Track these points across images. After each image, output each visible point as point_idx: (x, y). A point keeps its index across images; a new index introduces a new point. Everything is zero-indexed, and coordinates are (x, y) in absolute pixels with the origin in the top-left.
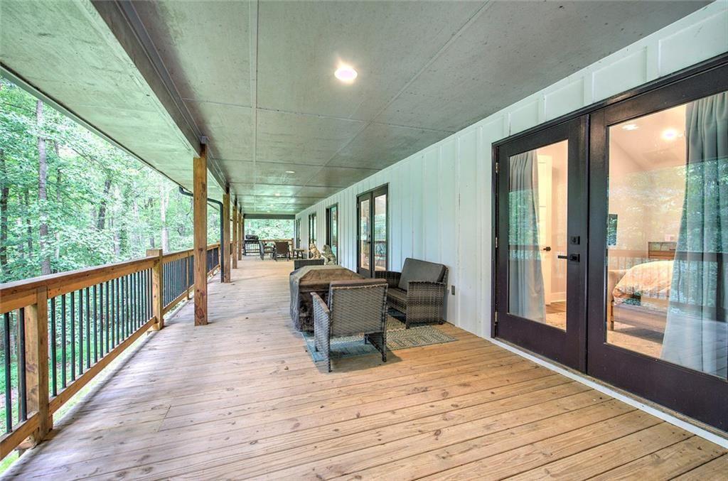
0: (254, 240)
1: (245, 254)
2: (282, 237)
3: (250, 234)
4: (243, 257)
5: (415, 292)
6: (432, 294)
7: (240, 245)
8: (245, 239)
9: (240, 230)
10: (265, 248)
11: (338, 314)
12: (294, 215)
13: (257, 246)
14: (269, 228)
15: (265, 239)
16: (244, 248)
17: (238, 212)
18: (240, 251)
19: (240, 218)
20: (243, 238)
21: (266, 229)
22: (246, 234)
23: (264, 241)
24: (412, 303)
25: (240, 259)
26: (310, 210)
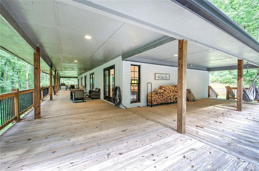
0: (64, 85)
1: (60, 89)
2: (73, 84)
3: (62, 83)
4: (60, 90)
5: (93, 93)
6: (97, 94)
7: (59, 86)
8: (61, 84)
9: (59, 82)
10: (67, 87)
11: (75, 95)
12: (77, 77)
13: (65, 87)
14: (69, 81)
15: (68, 84)
16: (60, 87)
17: (58, 76)
18: (59, 88)
19: (59, 78)
20: (60, 84)
21: (68, 81)
22: (61, 83)
23: (67, 85)
24: (92, 95)
25: (59, 90)
26: (81, 76)
